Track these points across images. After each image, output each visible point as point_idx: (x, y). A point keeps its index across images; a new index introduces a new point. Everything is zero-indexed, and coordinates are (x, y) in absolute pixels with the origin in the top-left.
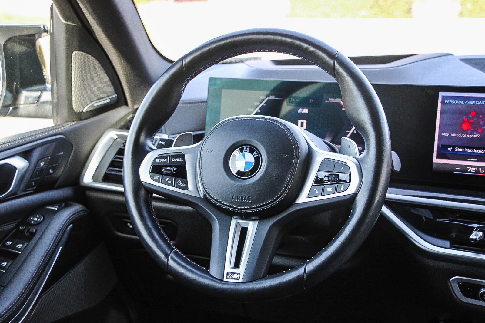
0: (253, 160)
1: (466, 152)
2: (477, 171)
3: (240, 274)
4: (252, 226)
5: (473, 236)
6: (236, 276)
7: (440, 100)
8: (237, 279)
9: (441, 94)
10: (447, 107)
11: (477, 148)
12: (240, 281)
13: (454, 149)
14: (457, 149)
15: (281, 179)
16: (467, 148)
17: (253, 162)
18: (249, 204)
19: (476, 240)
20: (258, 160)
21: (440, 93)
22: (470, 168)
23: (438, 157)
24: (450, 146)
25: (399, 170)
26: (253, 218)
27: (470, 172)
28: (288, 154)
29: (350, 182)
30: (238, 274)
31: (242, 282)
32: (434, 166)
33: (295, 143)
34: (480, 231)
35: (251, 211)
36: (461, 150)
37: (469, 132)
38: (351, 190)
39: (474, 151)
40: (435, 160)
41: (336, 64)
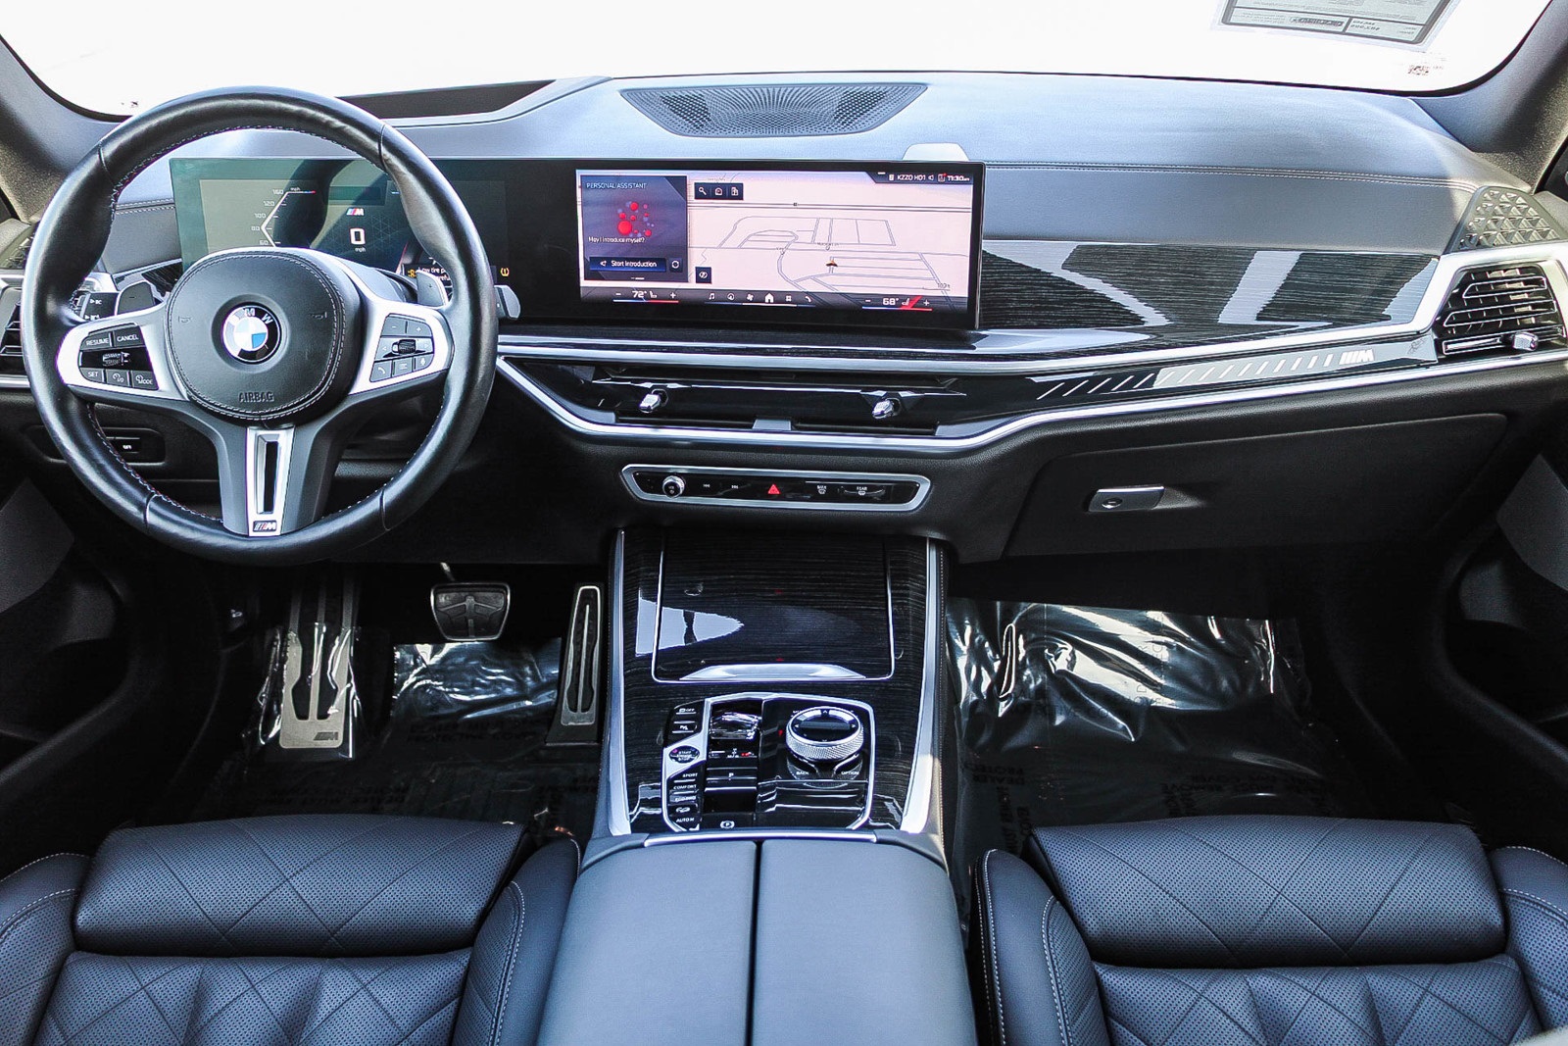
0: (265, 330)
1: (629, 267)
2: (647, 297)
3: (275, 521)
4: (285, 438)
5: (644, 404)
6: (269, 526)
7: (578, 183)
8: (272, 530)
9: (579, 173)
10: (590, 194)
11: (643, 260)
12: (278, 533)
13: (609, 264)
14: (615, 264)
15: (318, 358)
16: (629, 260)
17: (265, 334)
18: (272, 405)
19: (649, 408)
20: (273, 329)
21: (577, 171)
22: (637, 292)
23: (586, 278)
24: (602, 259)
25: (517, 317)
26: (284, 426)
27: (637, 298)
28: (323, 314)
29: (433, 352)
30: (272, 522)
31: (282, 535)
32: (582, 293)
33: (333, 294)
34: (655, 393)
35: (276, 416)
36: (620, 264)
37: (631, 235)
38: (438, 365)
39: (639, 264)
40: (584, 283)
41: (384, 150)
